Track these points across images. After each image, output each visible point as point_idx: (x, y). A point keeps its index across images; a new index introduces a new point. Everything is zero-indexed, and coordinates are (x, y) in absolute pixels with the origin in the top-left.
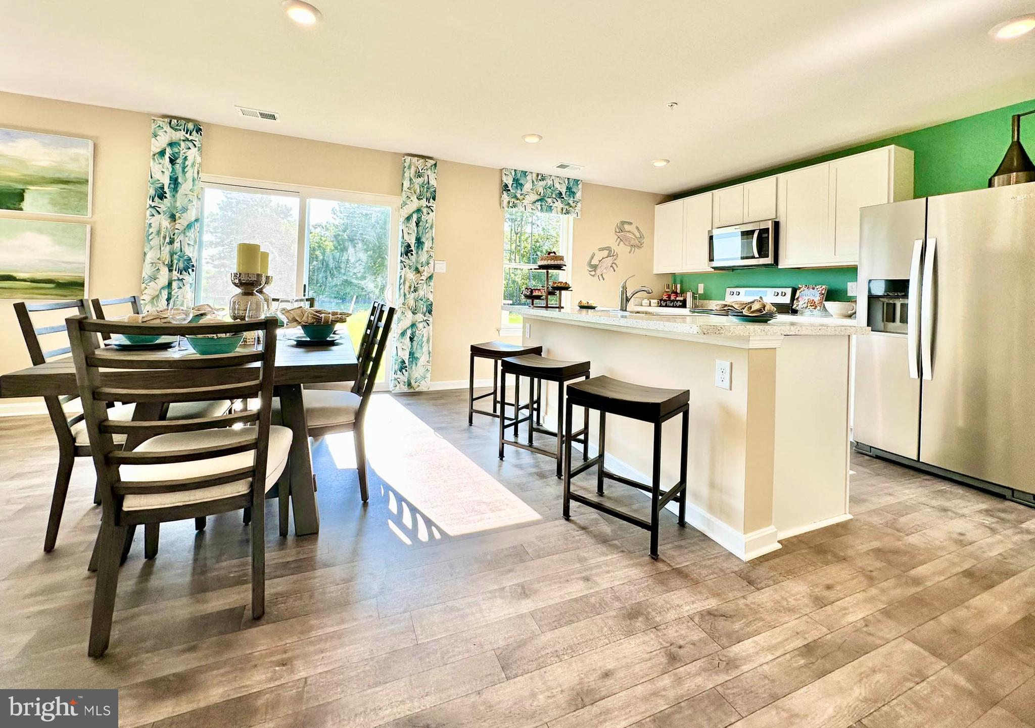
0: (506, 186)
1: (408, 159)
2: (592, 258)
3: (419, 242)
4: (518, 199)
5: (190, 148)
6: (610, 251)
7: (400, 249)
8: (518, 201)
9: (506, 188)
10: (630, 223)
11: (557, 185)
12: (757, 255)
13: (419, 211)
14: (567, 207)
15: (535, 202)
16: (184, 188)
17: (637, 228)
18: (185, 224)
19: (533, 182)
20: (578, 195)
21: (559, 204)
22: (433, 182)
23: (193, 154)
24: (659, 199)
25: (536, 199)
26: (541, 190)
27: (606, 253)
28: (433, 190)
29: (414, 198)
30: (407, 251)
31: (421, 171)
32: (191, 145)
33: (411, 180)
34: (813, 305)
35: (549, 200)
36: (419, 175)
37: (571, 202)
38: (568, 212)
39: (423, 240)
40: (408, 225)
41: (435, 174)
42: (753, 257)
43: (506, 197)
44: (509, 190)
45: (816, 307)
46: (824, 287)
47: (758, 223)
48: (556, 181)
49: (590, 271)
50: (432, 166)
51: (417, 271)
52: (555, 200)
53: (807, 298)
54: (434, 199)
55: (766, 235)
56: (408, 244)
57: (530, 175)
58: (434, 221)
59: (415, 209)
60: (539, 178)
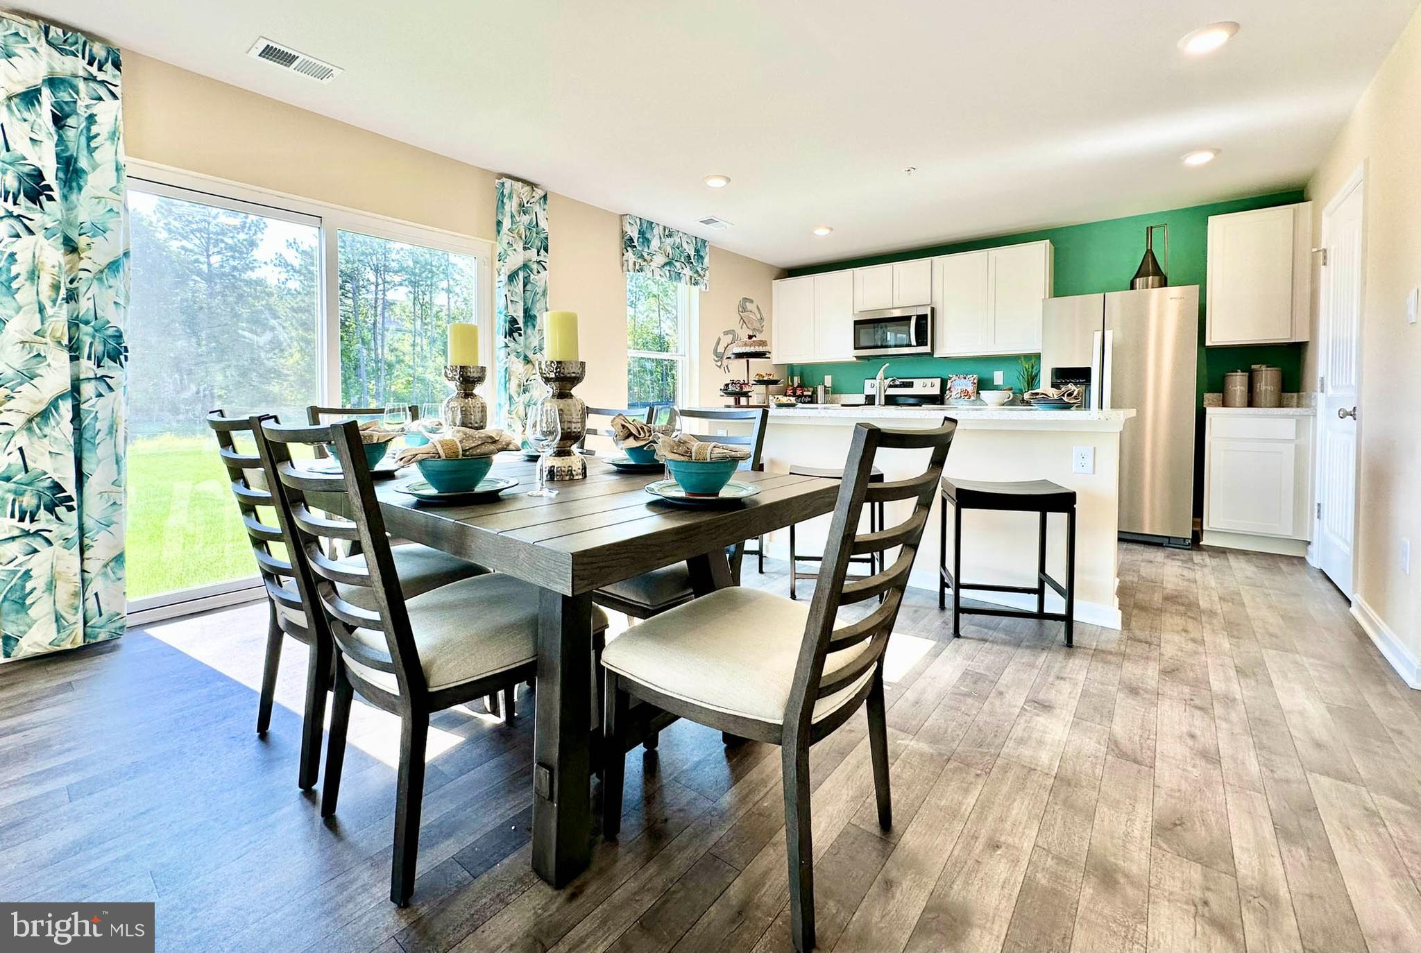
0: (631, 240)
1: (508, 182)
2: (718, 343)
3: (529, 317)
4: (645, 260)
5: (100, 99)
6: (734, 336)
7: (501, 325)
8: (645, 263)
9: (629, 243)
10: (752, 301)
11: (685, 246)
12: (914, 343)
13: (525, 266)
14: (695, 275)
15: (663, 267)
16: (97, 181)
17: (758, 307)
18: (105, 261)
19: (660, 238)
20: (706, 260)
21: (687, 271)
22: (543, 224)
23: (107, 112)
24: (775, 273)
25: (662, 263)
26: (669, 249)
27: (730, 336)
28: (544, 235)
29: (519, 246)
30: (513, 329)
31: (526, 205)
32: (102, 92)
33: (512, 216)
34: (966, 394)
35: (677, 264)
36: (523, 209)
37: (699, 269)
38: (696, 284)
39: (534, 312)
40: (512, 288)
41: (545, 212)
42: (909, 345)
43: (630, 256)
44: (635, 247)
45: (970, 396)
46: (975, 376)
47: (915, 308)
48: (685, 239)
49: (716, 361)
50: (540, 199)
51: (527, 361)
52: (684, 266)
53: (959, 388)
54: (546, 250)
55: (924, 322)
56: (513, 317)
57: (657, 227)
58: (548, 284)
59: (521, 263)
60: (667, 233)
